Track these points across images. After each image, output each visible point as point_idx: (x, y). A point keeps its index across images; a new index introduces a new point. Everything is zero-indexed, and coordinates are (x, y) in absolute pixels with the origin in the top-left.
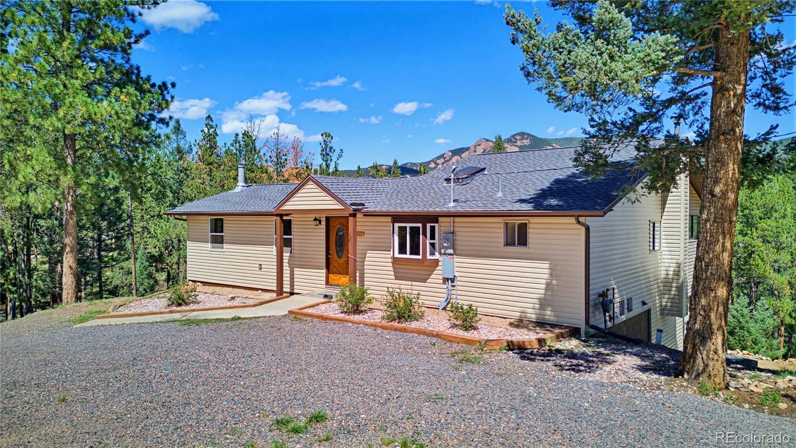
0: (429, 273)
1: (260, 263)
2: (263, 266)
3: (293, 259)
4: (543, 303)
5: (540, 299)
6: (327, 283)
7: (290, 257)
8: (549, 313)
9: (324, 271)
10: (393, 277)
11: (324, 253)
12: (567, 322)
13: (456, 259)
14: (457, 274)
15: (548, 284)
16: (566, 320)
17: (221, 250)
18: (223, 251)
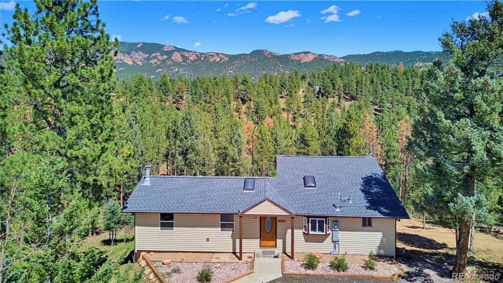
0: (324, 239)
1: (208, 237)
2: (209, 239)
3: (234, 234)
4: (380, 248)
5: (378, 247)
6: (261, 246)
7: (232, 233)
8: (382, 251)
9: (259, 240)
10: (304, 241)
11: (259, 231)
12: (389, 254)
13: (340, 232)
14: (339, 238)
15: (381, 241)
16: (388, 254)
17: (171, 231)
18: (173, 231)
